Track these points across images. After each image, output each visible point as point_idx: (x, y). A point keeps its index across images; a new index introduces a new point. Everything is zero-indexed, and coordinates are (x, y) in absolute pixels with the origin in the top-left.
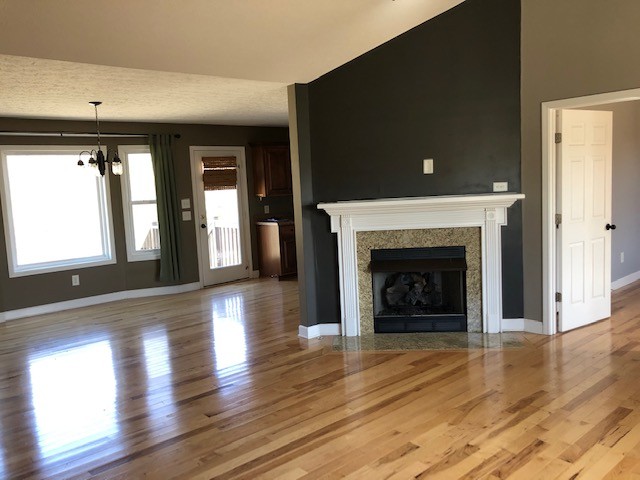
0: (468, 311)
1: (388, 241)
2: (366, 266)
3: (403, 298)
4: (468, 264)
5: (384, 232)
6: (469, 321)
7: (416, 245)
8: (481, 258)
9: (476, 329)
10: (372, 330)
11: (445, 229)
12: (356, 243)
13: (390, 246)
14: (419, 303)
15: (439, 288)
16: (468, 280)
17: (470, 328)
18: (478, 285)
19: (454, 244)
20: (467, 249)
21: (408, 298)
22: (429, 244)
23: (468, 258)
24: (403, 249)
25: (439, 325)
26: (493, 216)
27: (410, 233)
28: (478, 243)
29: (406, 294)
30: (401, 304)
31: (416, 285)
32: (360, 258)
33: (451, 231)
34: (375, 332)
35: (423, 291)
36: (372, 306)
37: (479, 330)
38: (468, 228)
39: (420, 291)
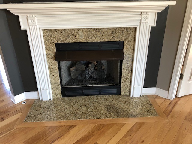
0: (122, 84)
1: (68, 37)
2: (53, 55)
3: (81, 75)
4: (125, 54)
5: (64, 30)
6: (122, 89)
7: (89, 40)
8: (134, 50)
9: (126, 93)
10: (60, 95)
11: (110, 29)
12: (43, 38)
13: (70, 40)
14: (91, 77)
15: (105, 67)
16: (123, 65)
17: (122, 94)
18: (130, 68)
19: (116, 40)
20: (125, 44)
21: (84, 75)
22: (98, 40)
23: (125, 50)
24: (80, 43)
25: (103, 91)
26: (146, 18)
27: (84, 31)
28: (133, 39)
29: (83, 72)
30: (80, 78)
31: (90, 66)
32: (47, 49)
33: (115, 30)
34: (63, 96)
35: (95, 69)
36: (59, 81)
37: (128, 94)
38: (127, 28)
39: (92, 69)
